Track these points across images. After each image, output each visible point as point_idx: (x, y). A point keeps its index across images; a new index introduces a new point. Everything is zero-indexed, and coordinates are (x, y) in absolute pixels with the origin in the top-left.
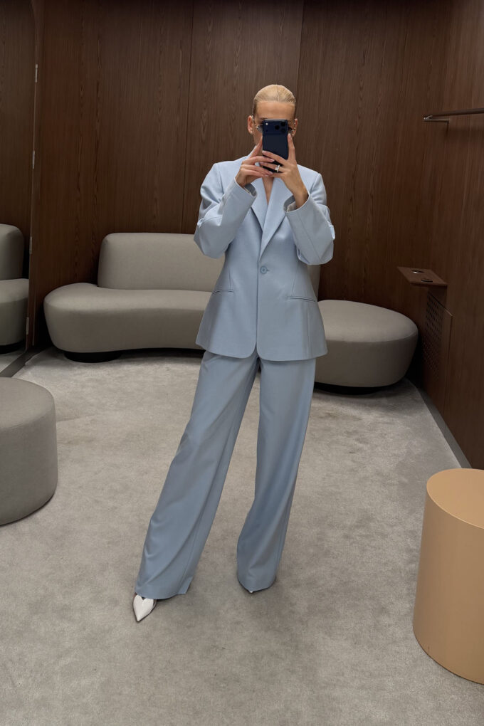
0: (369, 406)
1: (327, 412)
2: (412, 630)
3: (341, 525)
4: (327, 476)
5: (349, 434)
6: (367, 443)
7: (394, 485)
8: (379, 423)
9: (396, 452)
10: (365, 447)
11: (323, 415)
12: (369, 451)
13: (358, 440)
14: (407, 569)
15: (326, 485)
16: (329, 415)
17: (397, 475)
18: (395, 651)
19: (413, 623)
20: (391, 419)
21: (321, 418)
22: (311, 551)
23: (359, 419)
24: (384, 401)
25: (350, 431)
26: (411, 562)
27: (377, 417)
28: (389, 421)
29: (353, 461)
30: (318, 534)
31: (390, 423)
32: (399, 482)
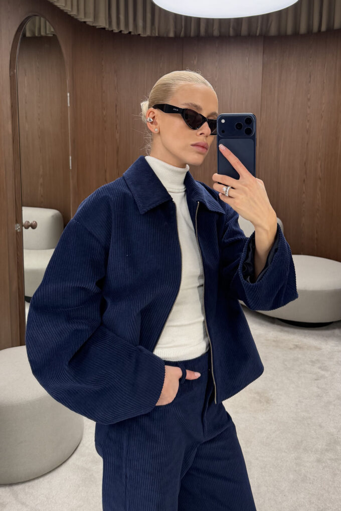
0: (327, 337)
1: (296, 344)
3: (314, 449)
4: (299, 401)
5: (313, 363)
6: (328, 371)
10: (327, 374)
11: (292, 347)
12: (330, 377)
13: (320, 368)
15: (299, 411)
16: (297, 346)
21: (291, 349)
22: (291, 476)
23: (320, 349)
24: (337, 332)
25: (314, 360)
27: (333, 346)
29: (318, 388)
30: (296, 459)
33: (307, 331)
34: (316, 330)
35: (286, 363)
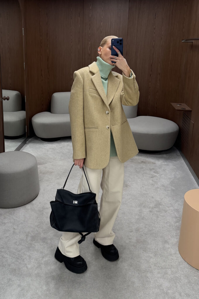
0: (159, 158)
1: (142, 161)
2: (178, 250)
3: (148, 207)
4: (142, 187)
5: (151, 170)
6: (158, 173)
7: (169, 190)
8: (163, 165)
9: (170, 177)
10: (157, 175)
11: (140, 162)
12: (159, 177)
13: (154, 172)
14: (175, 225)
15: (142, 191)
16: (143, 162)
17: (170, 186)
18: (171, 259)
19: (178, 247)
20: (168, 163)
21: (139, 163)
22: (137, 217)
23: (155, 163)
24: (165, 155)
25: (151, 168)
26: (177, 222)
28: (167, 164)
29: (153, 181)
30: (139, 210)
31: (167, 165)
32: (171, 189)
35: (136, 169)
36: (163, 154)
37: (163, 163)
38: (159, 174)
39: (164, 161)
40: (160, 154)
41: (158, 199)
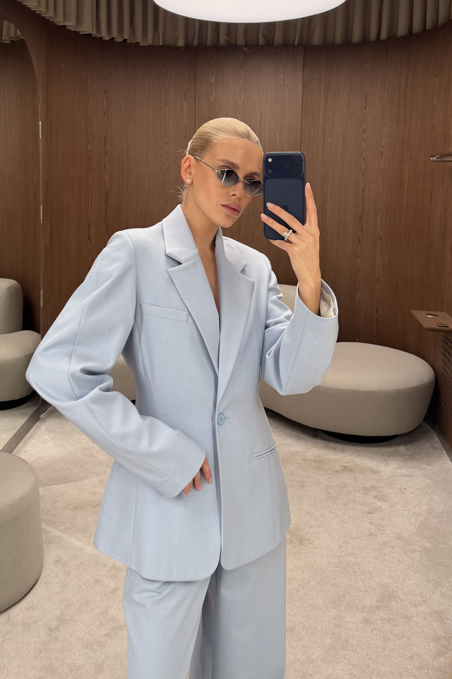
0: (387, 456)
1: (344, 464)
3: (360, 606)
4: (344, 542)
5: (367, 490)
6: (386, 501)
7: (416, 551)
8: (398, 475)
9: (417, 510)
10: (384, 506)
11: (339, 469)
12: (389, 510)
13: (376, 497)
14: (435, 664)
15: (343, 554)
16: (345, 468)
17: (418, 539)
20: (411, 470)
21: (337, 472)
22: (328, 641)
23: (377, 472)
24: (402, 449)
25: (368, 486)
26: (440, 654)
27: (395, 468)
28: (407, 473)
29: (372, 523)
30: (335, 619)
31: (409, 476)
32: (421, 547)
33: (360, 449)
34: (374, 446)
35: (329, 490)
36: (399, 444)
37: (399, 471)
38: (388, 504)
39: (401, 464)
40: (389, 446)
41: (386, 582)
